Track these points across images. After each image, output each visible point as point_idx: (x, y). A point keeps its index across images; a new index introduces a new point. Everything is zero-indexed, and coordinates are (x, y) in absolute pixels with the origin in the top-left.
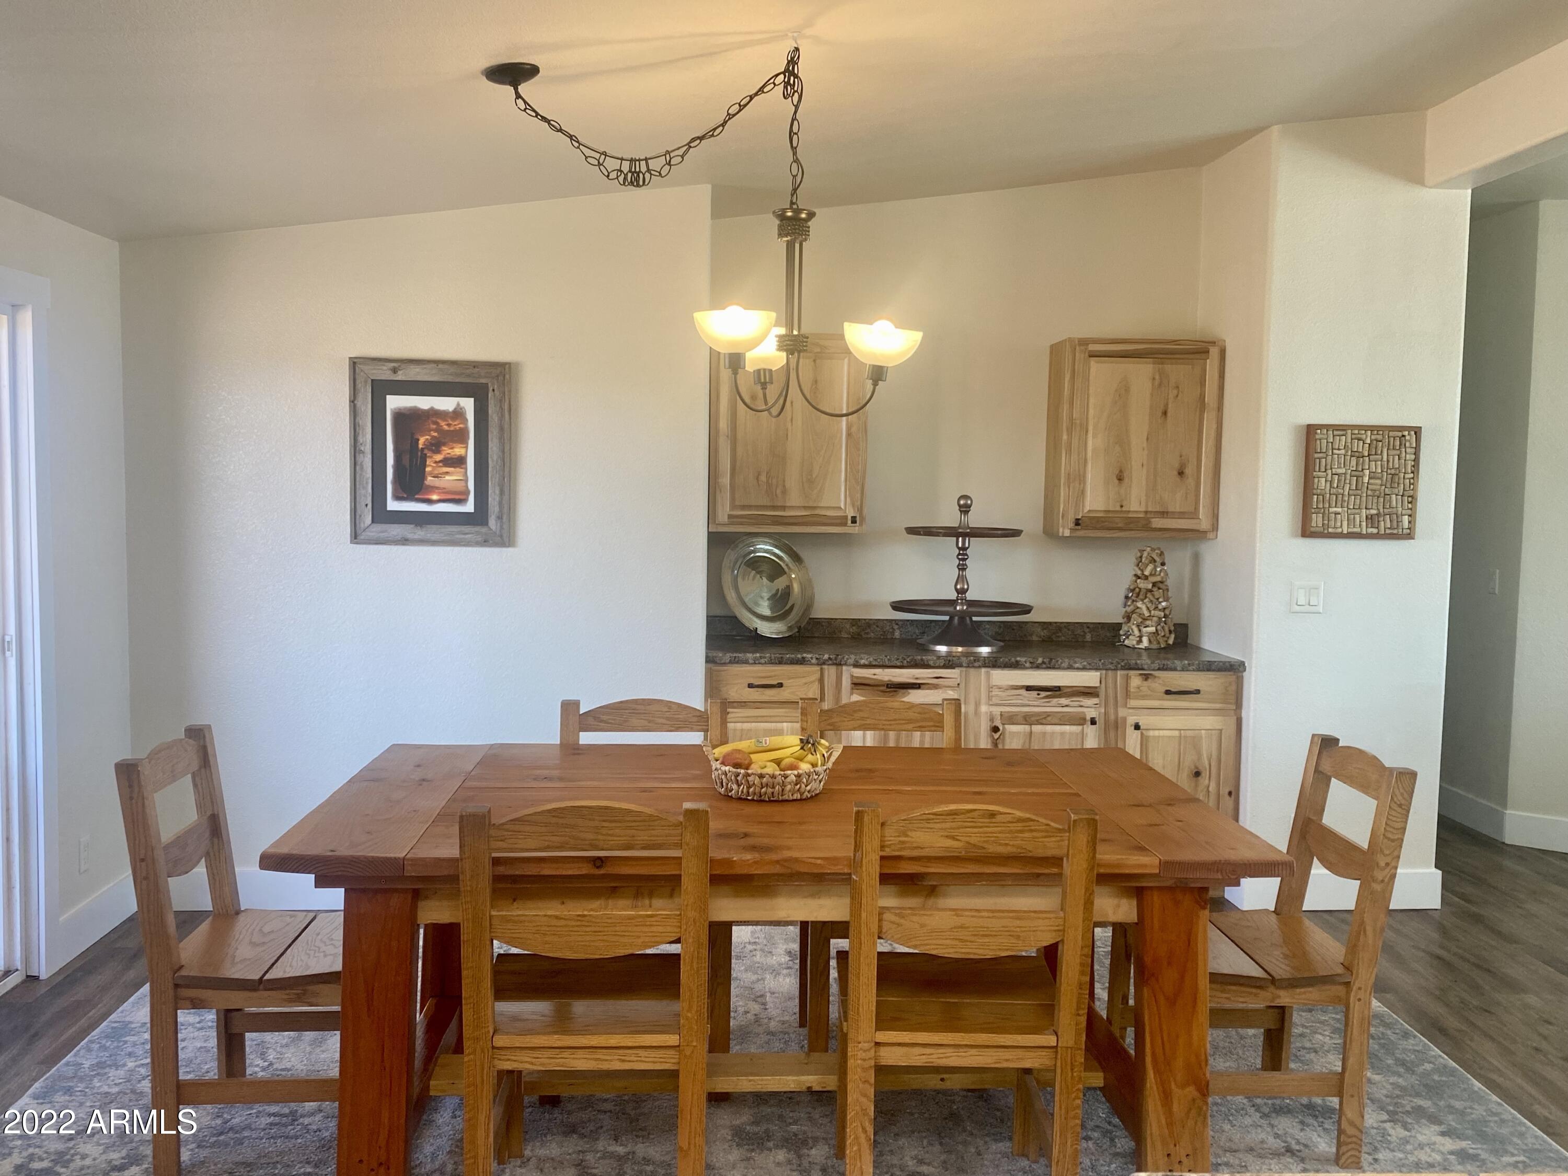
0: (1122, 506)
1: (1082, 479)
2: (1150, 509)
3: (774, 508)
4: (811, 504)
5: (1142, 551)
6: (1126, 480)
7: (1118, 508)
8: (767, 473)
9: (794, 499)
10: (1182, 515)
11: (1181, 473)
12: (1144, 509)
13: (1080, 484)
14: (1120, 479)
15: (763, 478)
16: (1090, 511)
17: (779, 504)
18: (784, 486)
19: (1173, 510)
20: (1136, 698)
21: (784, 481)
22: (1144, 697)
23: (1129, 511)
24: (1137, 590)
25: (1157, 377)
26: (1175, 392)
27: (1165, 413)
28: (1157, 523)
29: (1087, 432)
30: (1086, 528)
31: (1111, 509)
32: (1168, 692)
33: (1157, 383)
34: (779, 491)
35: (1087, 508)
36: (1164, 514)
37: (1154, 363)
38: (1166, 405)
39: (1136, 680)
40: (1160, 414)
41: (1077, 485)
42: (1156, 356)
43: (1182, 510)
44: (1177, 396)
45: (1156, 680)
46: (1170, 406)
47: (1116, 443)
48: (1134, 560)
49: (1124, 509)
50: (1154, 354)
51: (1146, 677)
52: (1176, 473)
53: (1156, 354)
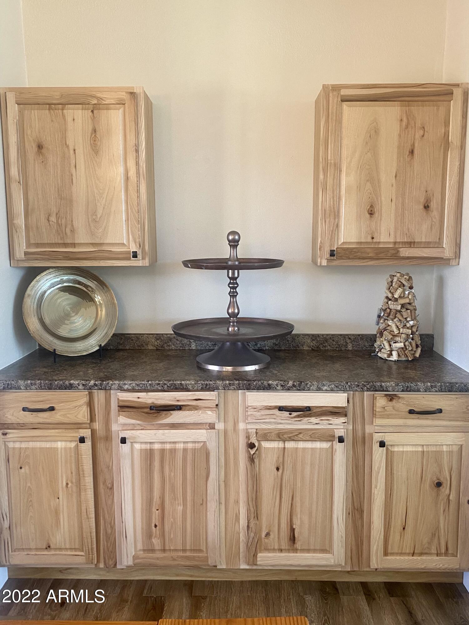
0: (373, 238)
1: (336, 215)
2: (398, 240)
3: (65, 245)
4: (97, 241)
5: (392, 276)
6: (376, 215)
7: (369, 240)
8: (57, 214)
9: (82, 237)
10: (427, 245)
11: (427, 207)
12: (392, 240)
13: (335, 219)
14: (371, 213)
15: (53, 219)
16: (344, 243)
17: (69, 241)
18: (72, 226)
19: (419, 240)
20: (382, 417)
21: (72, 221)
22: (388, 417)
23: (379, 242)
24: (388, 310)
25: (405, 119)
26: (421, 133)
27: (412, 152)
28: (405, 252)
29: (341, 171)
30: (341, 258)
31: (363, 240)
32: (411, 412)
33: (404, 124)
34: (68, 230)
35: (342, 240)
36: (411, 244)
37: (401, 106)
38: (413, 145)
39: (381, 401)
40: (408, 153)
41: (332, 220)
42: (403, 99)
43: (427, 241)
44: (423, 136)
45: (400, 400)
46: (416, 145)
47: (368, 181)
48: (385, 285)
49: (375, 240)
50: (400, 97)
51: (391, 398)
52: (422, 207)
53: (403, 97)
